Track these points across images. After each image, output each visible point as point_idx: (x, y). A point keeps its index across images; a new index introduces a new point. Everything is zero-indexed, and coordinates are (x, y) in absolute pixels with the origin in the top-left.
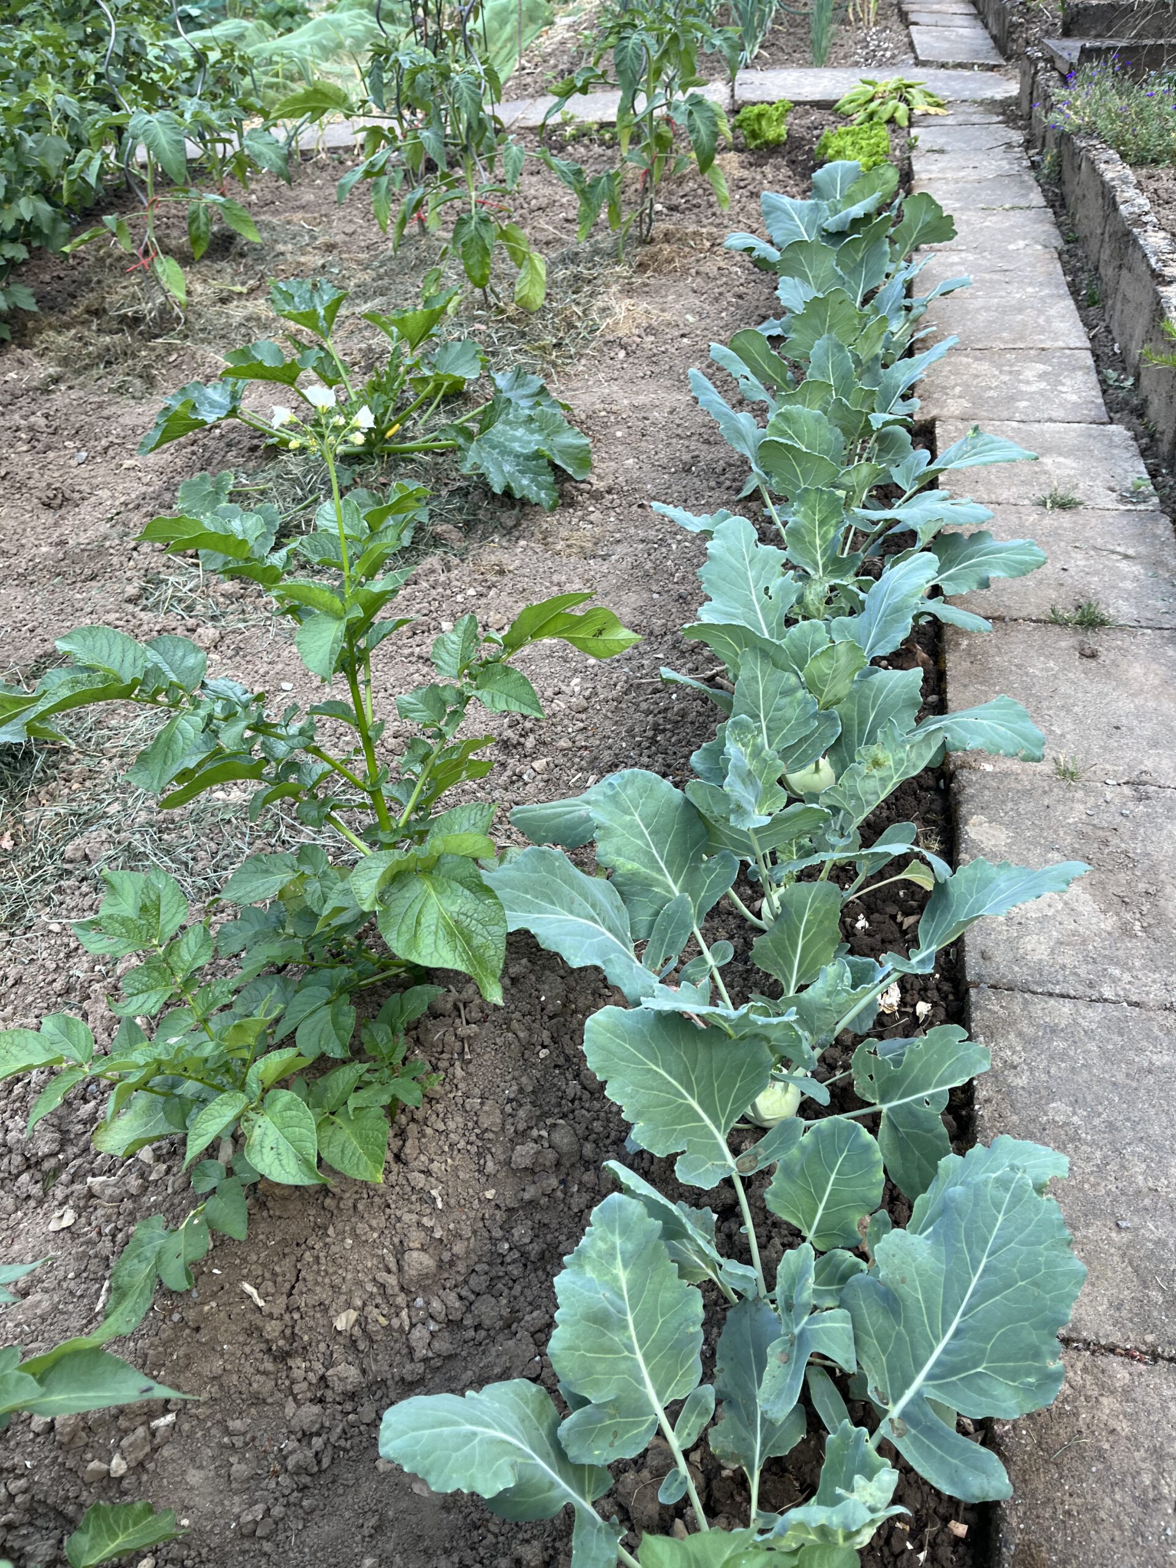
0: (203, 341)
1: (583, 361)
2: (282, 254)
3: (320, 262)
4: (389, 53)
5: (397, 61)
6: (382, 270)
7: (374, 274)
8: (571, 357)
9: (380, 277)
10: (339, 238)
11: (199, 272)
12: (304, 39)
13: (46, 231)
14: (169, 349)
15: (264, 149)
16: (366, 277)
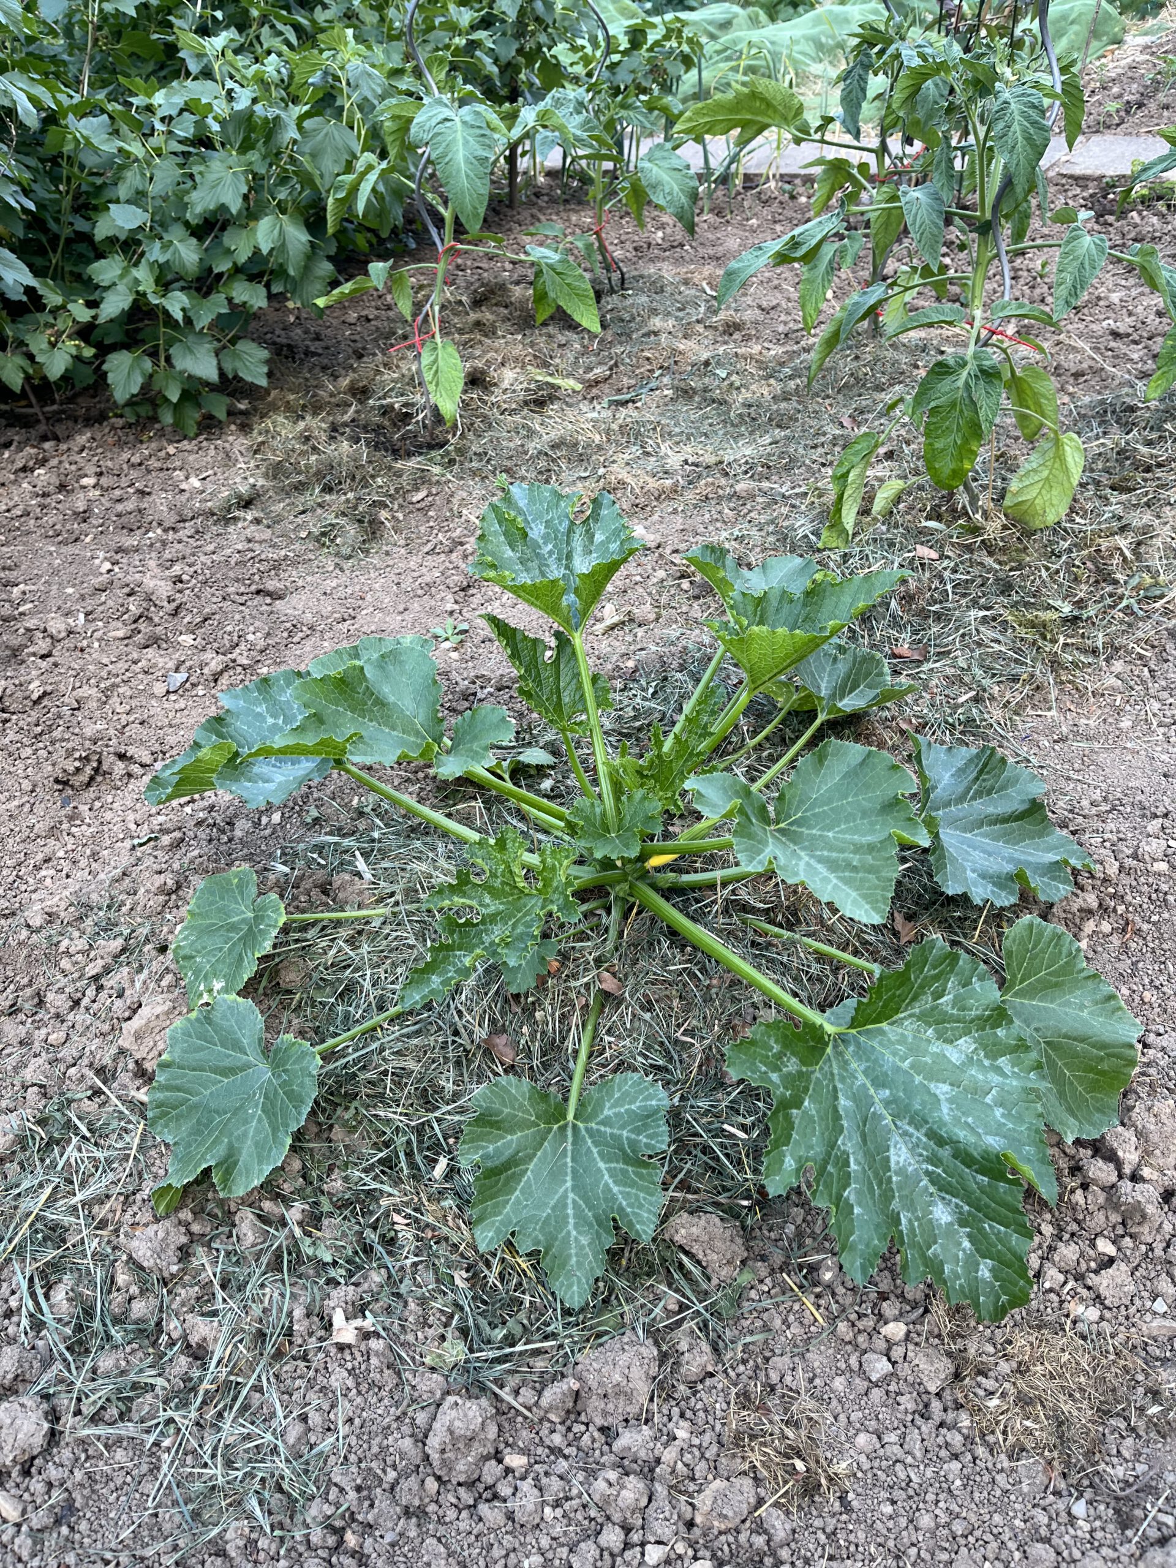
0: (474, 473)
1: (1118, 666)
2: (656, 334)
3: (705, 355)
4: (889, 42)
5: (898, 56)
6: (792, 384)
7: (778, 388)
8: (1094, 652)
9: (786, 397)
10: (749, 315)
11: (532, 345)
12: (797, 33)
13: (292, 272)
14: (422, 479)
15: (665, 177)
16: (763, 391)
